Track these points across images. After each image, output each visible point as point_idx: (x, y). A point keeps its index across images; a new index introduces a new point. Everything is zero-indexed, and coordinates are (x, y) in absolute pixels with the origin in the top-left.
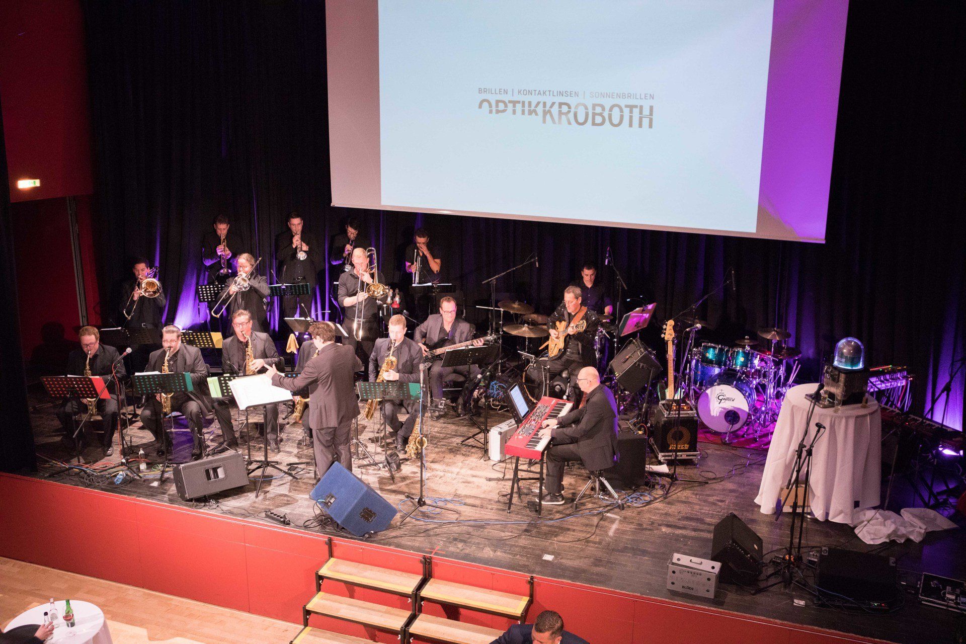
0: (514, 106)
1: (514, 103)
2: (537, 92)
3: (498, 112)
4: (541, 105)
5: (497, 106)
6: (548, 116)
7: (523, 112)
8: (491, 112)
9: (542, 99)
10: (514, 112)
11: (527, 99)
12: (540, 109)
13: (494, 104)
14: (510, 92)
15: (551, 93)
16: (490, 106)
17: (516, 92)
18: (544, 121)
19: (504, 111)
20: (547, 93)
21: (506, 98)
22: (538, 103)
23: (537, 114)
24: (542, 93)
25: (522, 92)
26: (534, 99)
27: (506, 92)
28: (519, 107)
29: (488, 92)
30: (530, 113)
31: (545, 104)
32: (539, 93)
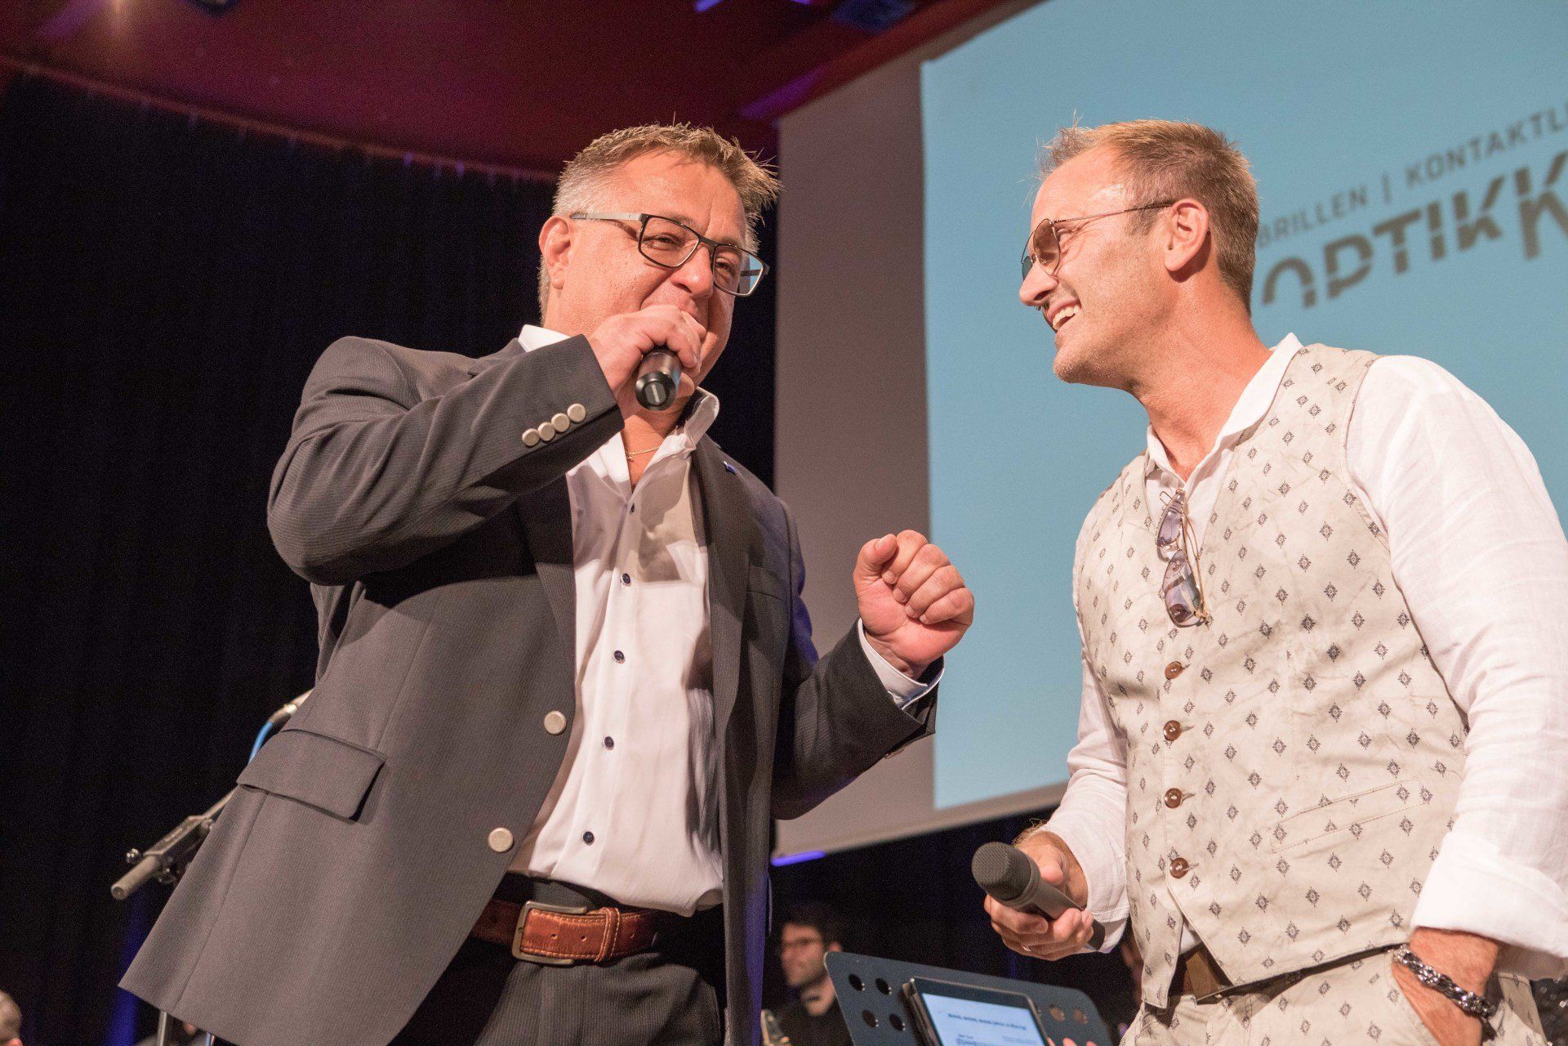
0: (1399, 239)
1: (1395, 228)
2: (1483, 146)
3: (1336, 288)
4: (1508, 193)
5: (1331, 265)
6: (1546, 224)
7: (1438, 249)
8: (1310, 299)
9: (1505, 164)
10: (1401, 263)
11: (1441, 191)
12: (1506, 213)
13: (1317, 266)
14: (1375, 194)
15: (1544, 121)
16: (1305, 274)
17: (1399, 182)
18: (1531, 247)
19: (1361, 274)
20: (1528, 130)
21: (1360, 222)
22: (1496, 186)
23: (1493, 232)
24: (1504, 137)
25: (1423, 172)
26: (1473, 180)
27: (1358, 198)
28: (1418, 236)
29: (1290, 229)
30: (1467, 238)
31: (1522, 179)
32: (1495, 144)
